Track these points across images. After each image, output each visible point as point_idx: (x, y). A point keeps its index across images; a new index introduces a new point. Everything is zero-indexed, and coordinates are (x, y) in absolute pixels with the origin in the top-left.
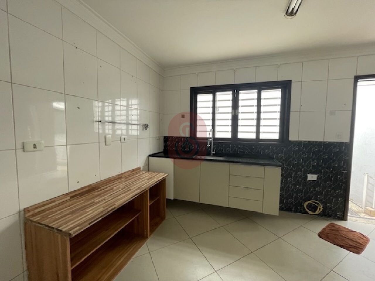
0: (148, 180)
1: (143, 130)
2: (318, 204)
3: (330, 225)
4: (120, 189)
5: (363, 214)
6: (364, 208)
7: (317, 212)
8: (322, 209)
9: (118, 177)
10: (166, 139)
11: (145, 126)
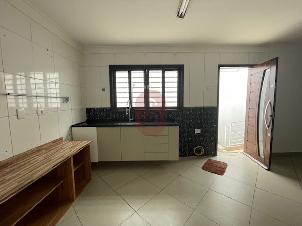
0: (71, 148)
1: (63, 102)
2: (201, 148)
3: (208, 160)
4: (39, 161)
5: (225, 150)
6: (225, 147)
7: (201, 154)
8: (204, 151)
9: (36, 150)
10: (89, 110)
11: (66, 99)
